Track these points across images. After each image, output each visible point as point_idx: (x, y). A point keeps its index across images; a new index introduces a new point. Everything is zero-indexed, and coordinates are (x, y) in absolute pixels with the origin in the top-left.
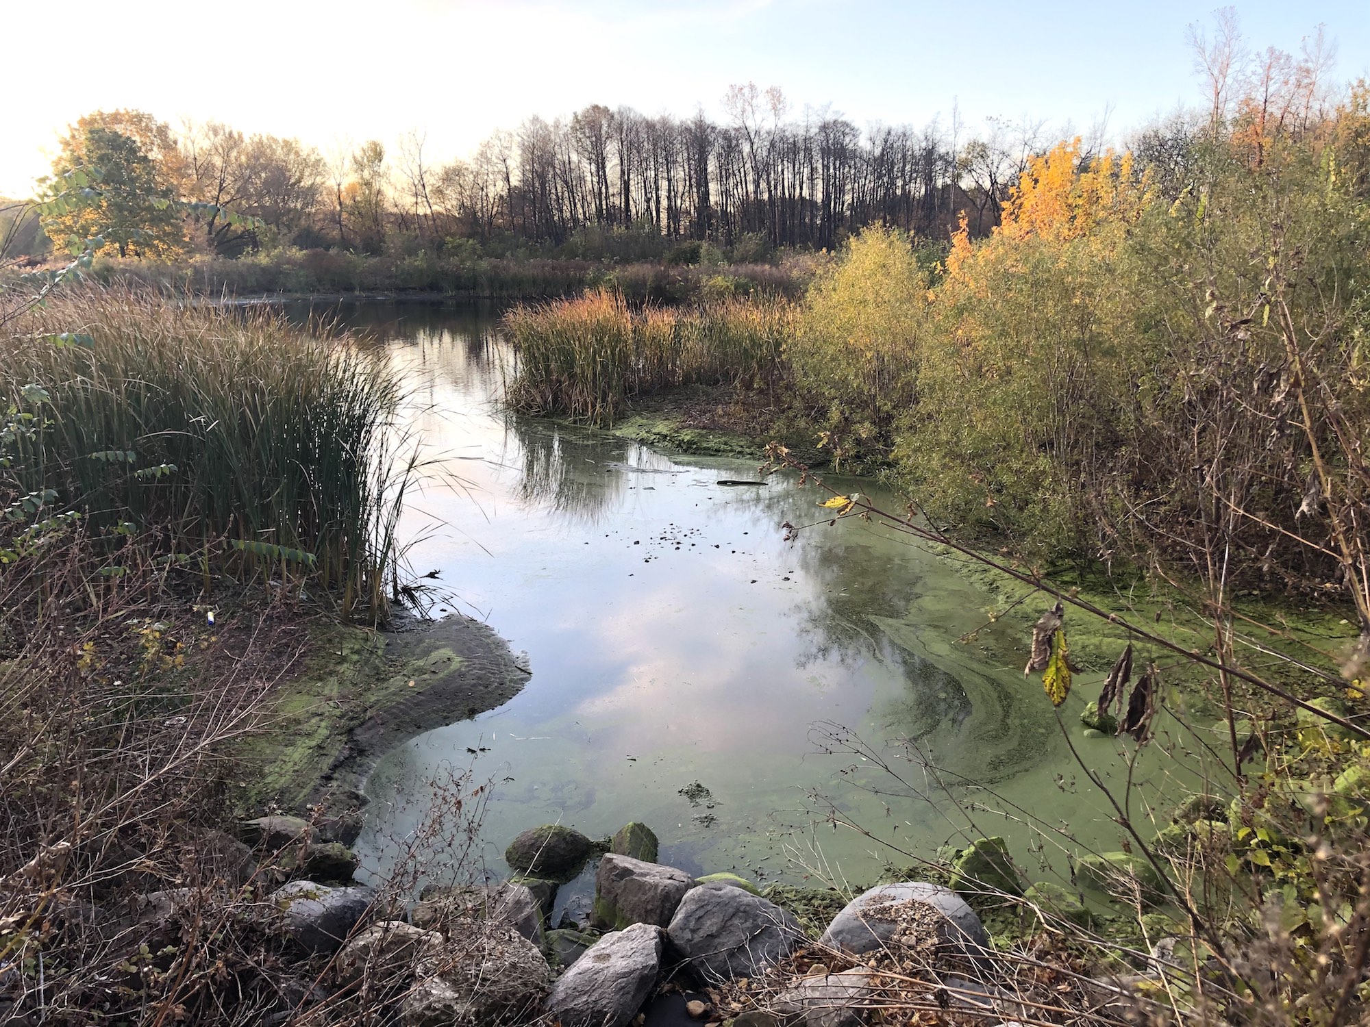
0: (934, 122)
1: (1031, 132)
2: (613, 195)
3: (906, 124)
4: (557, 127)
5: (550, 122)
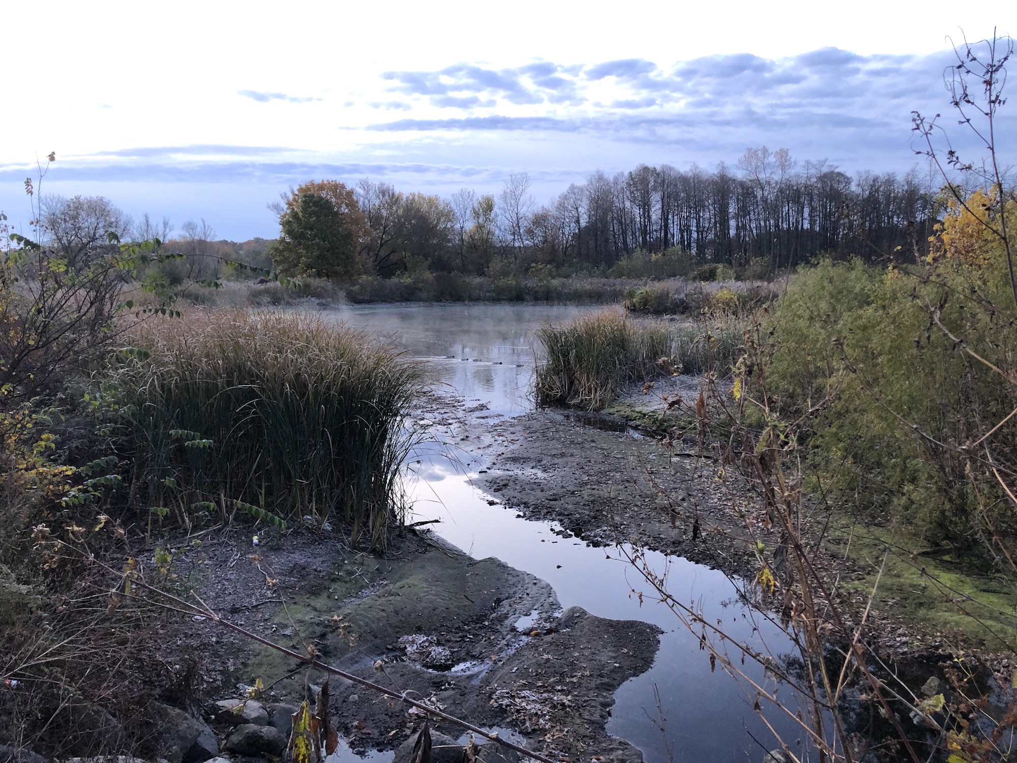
2: (656, 231)
3: (890, 172)
4: (616, 183)
5: (611, 179)
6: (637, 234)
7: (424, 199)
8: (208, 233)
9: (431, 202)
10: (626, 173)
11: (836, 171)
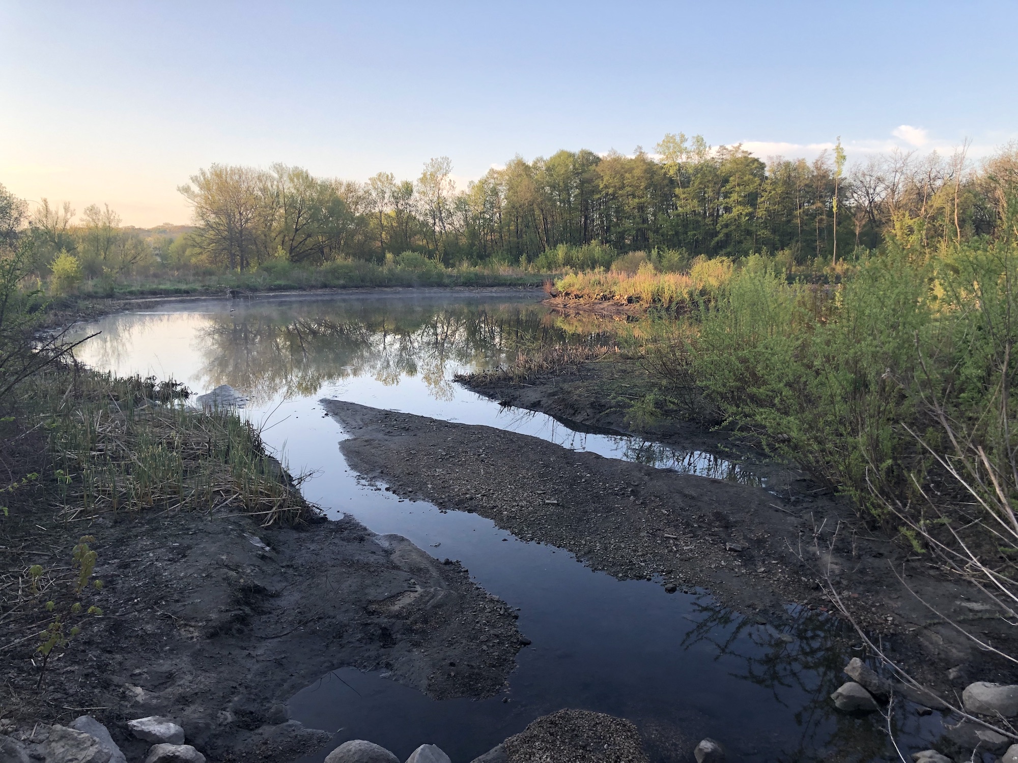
0: (822, 157)
1: (901, 162)
3: (800, 158)
4: (535, 167)
5: (531, 165)
8: (112, 217)
10: (547, 157)
11: (750, 156)
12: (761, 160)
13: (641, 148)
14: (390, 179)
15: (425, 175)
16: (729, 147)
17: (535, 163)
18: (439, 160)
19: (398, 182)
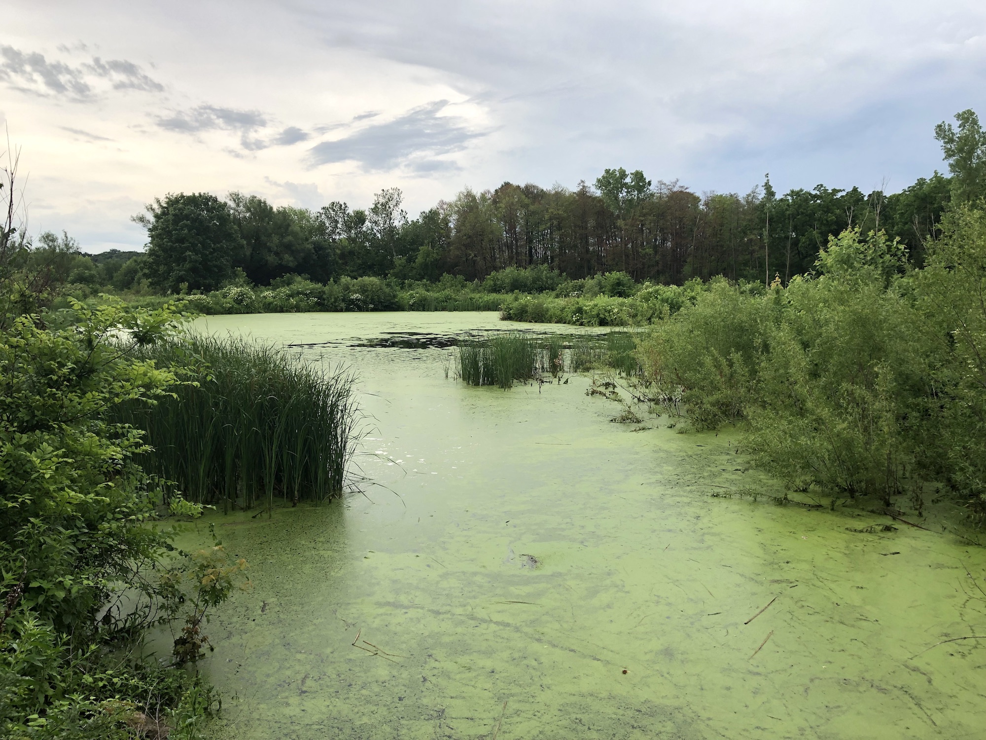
0: (753, 192)
2: (521, 246)
3: (733, 193)
4: (483, 199)
5: (479, 196)
6: (504, 249)
7: (295, 213)
8: (71, 245)
9: (302, 215)
10: (493, 191)
11: (687, 191)
12: (697, 195)
13: (582, 182)
14: (342, 208)
15: (376, 205)
16: (667, 184)
17: (483, 195)
18: (391, 191)
19: (350, 211)
